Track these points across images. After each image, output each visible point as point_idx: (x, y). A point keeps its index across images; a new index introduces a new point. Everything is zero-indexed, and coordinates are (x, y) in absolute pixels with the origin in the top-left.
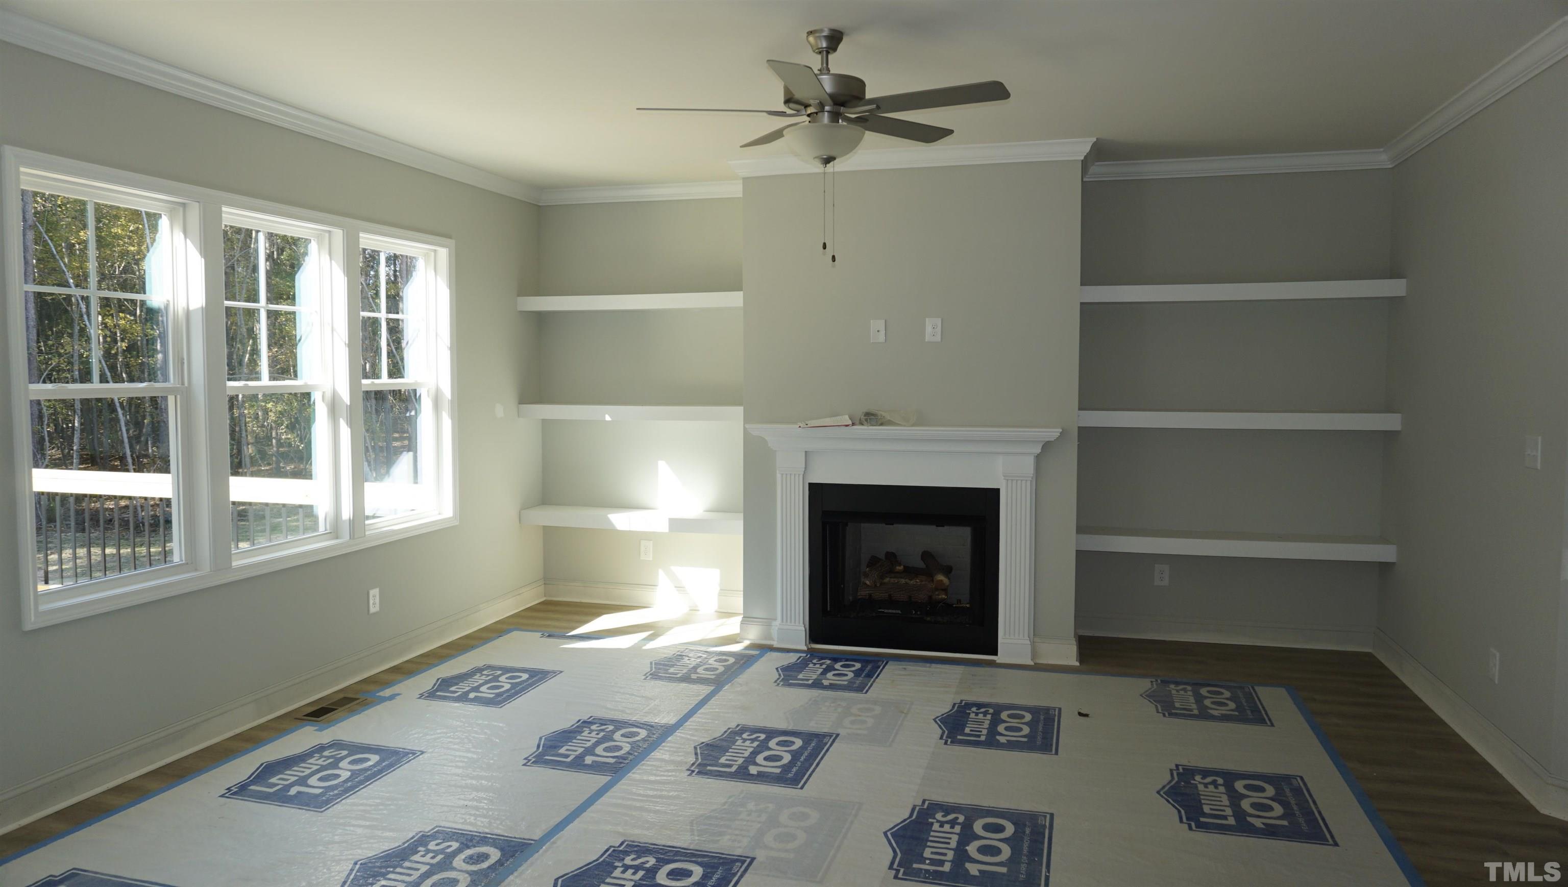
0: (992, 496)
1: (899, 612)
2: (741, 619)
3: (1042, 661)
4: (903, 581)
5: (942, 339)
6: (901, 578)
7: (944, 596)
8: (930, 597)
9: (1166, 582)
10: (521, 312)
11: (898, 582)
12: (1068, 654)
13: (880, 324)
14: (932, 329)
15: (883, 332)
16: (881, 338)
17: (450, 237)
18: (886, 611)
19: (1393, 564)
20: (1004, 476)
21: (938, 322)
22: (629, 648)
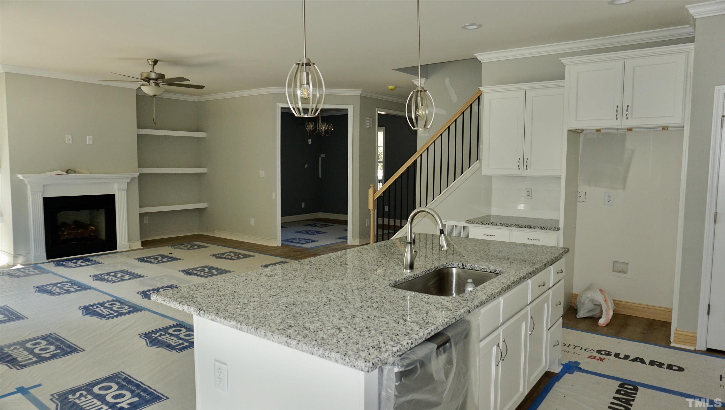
0: (112, 197)
1: (76, 242)
3: (132, 249)
4: (75, 231)
5: (93, 143)
7: (93, 234)
9: (147, 222)
12: (138, 245)
13: (70, 137)
14: (89, 140)
15: (71, 140)
16: (70, 142)
18: (71, 243)
19: (206, 208)
20: (117, 190)
21: (91, 137)
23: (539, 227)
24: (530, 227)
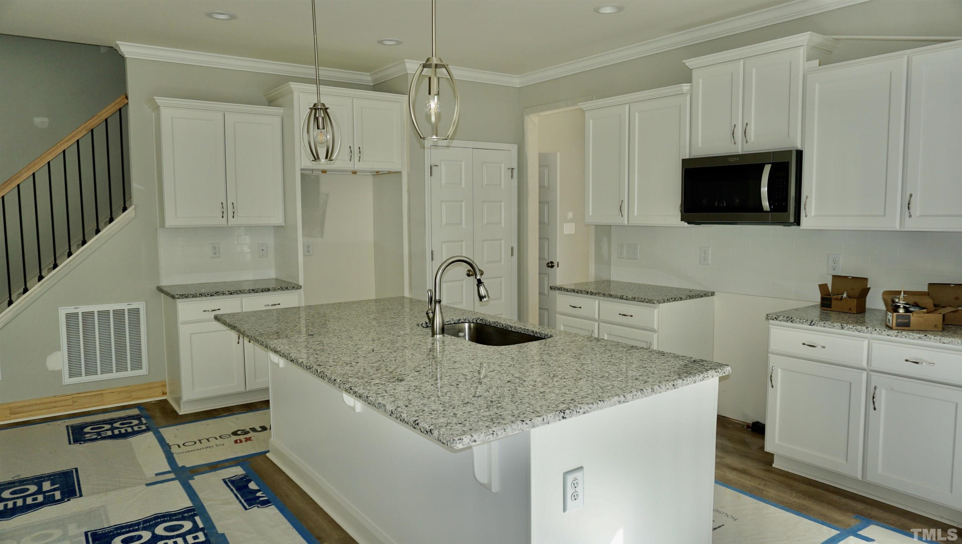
23: (279, 288)
24: (269, 290)
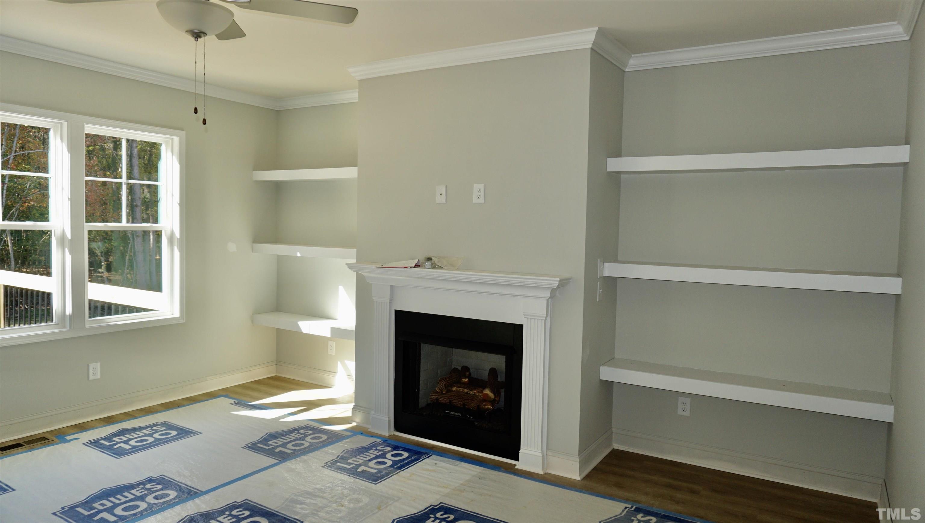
0: (518, 329)
1: (460, 415)
2: (353, 407)
3: (552, 472)
4: (466, 391)
5: (484, 200)
6: (465, 388)
7: (490, 407)
8: (478, 406)
9: (687, 413)
10: (256, 181)
11: (462, 391)
13: (443, 189)
14: (478, 193)
15: (444, 195)
16: (443, 199)
17: (182, 129)
18: (451, 413)
20: (525, 315)
21: (482, 187)
22: (274, 418)
